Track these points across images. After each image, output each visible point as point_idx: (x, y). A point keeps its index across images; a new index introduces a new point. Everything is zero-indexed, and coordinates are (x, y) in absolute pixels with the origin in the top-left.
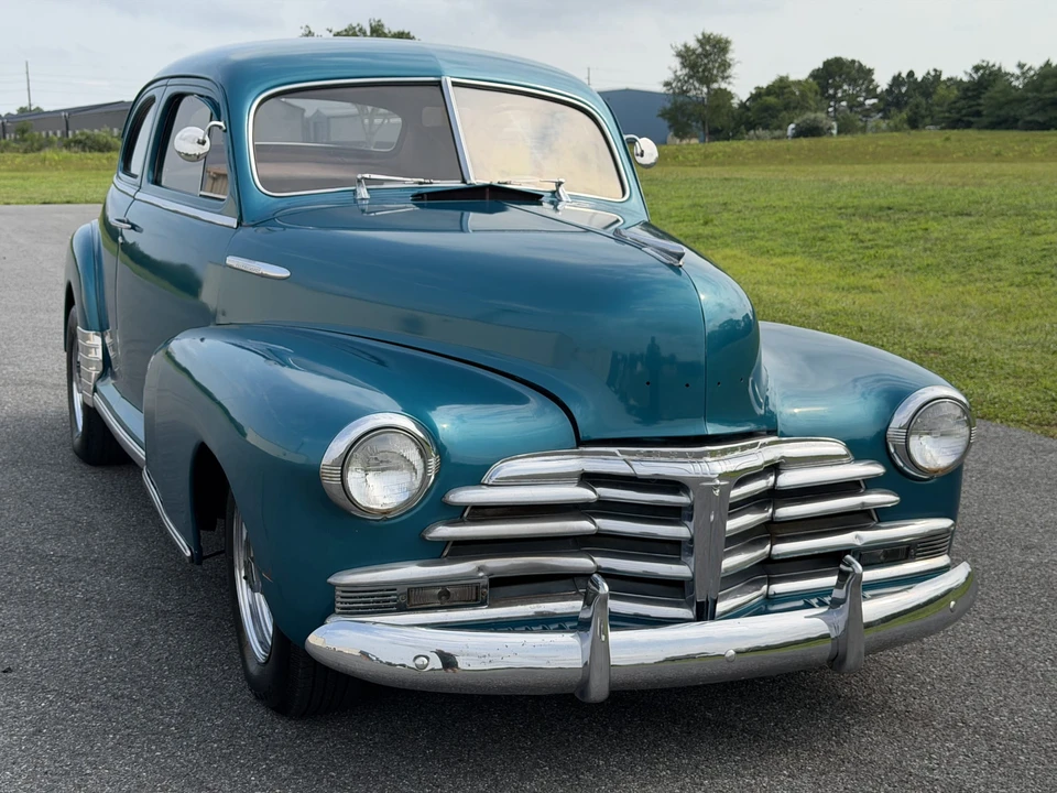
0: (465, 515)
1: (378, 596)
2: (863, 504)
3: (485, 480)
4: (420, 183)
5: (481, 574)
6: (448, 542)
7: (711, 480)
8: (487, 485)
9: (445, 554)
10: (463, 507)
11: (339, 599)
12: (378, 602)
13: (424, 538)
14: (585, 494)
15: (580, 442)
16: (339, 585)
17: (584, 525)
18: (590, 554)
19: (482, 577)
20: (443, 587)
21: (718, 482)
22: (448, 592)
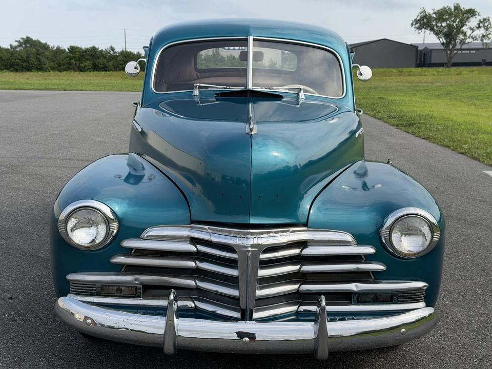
0: (133, 252)
1: (87, 287)
2: (358, 268)
3: (142, 236)
4: (225, 88)
5: (137, 282)
6: (124, 265)
7: (247, 247)
8: (142, 239)
9: (123, 270)
10: (131, 249)
11: (71, 286)
12: (87, 290)
13: (110, 262)
14: (192, 248)
15: (193, 222)
16: (71, 280)
17: (192, 264)
18: (194, 279)
19: (137, 284)
20: (119, 286)
21: (250, 249)
22: (121, 289)
